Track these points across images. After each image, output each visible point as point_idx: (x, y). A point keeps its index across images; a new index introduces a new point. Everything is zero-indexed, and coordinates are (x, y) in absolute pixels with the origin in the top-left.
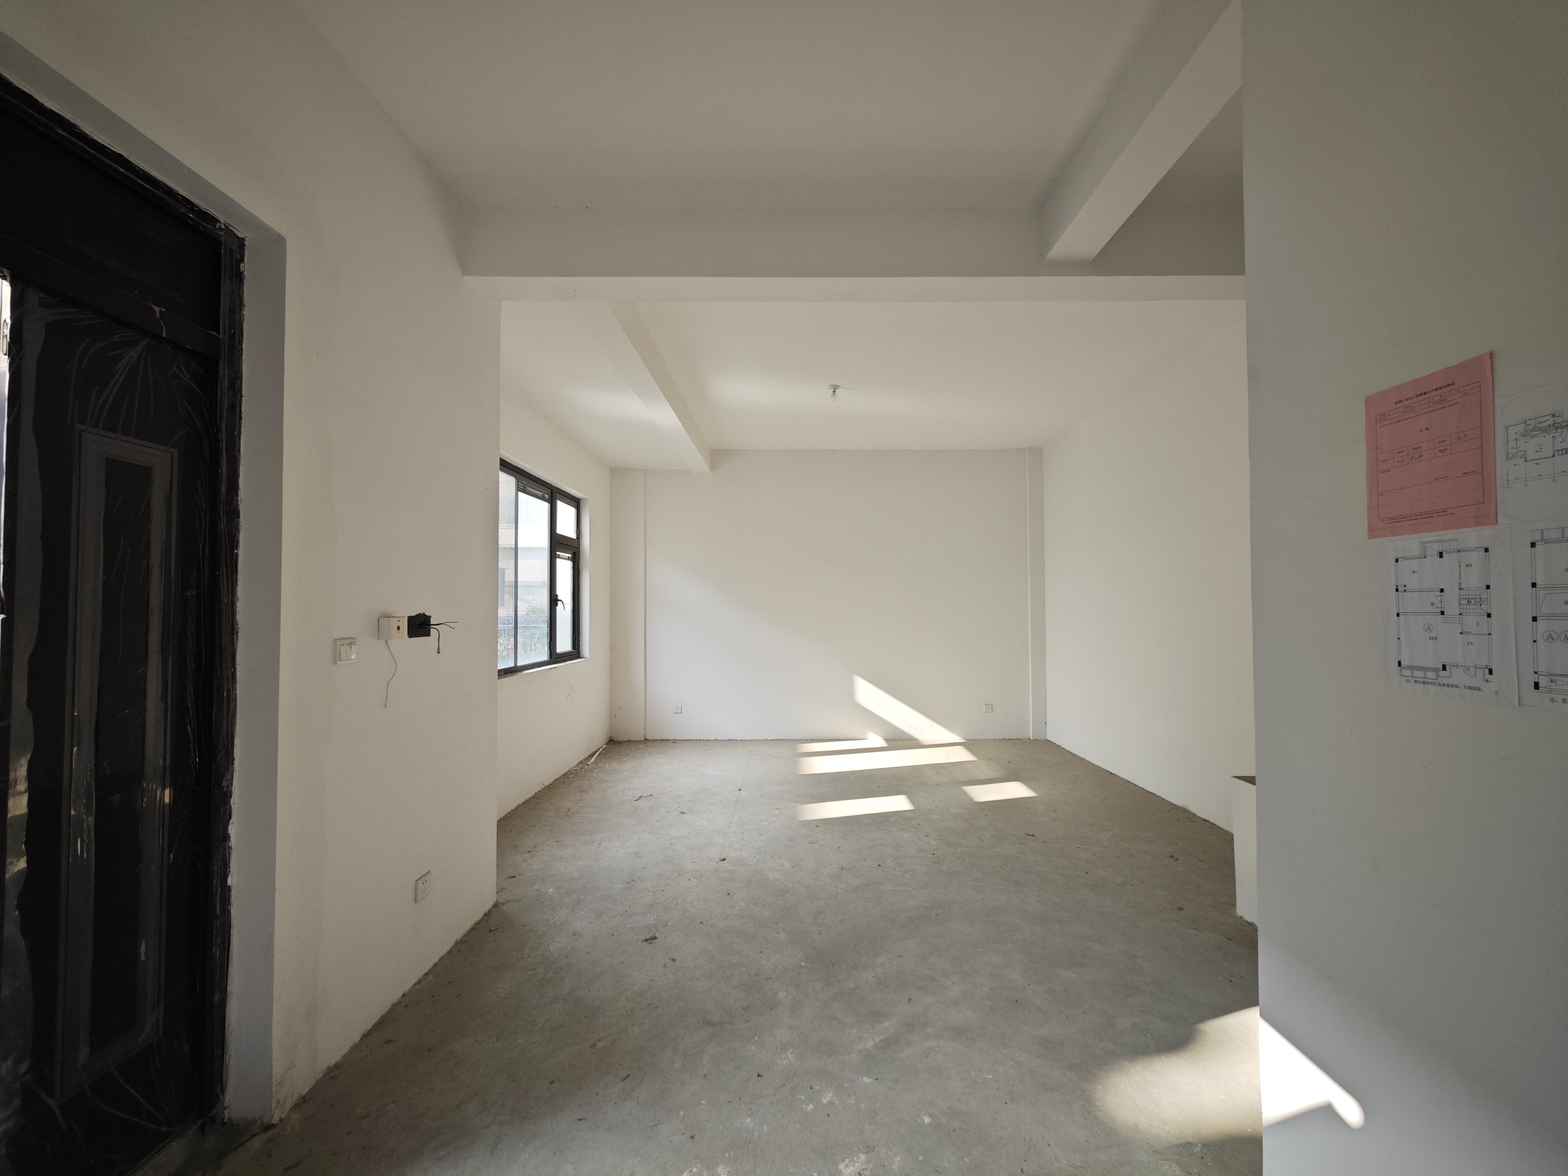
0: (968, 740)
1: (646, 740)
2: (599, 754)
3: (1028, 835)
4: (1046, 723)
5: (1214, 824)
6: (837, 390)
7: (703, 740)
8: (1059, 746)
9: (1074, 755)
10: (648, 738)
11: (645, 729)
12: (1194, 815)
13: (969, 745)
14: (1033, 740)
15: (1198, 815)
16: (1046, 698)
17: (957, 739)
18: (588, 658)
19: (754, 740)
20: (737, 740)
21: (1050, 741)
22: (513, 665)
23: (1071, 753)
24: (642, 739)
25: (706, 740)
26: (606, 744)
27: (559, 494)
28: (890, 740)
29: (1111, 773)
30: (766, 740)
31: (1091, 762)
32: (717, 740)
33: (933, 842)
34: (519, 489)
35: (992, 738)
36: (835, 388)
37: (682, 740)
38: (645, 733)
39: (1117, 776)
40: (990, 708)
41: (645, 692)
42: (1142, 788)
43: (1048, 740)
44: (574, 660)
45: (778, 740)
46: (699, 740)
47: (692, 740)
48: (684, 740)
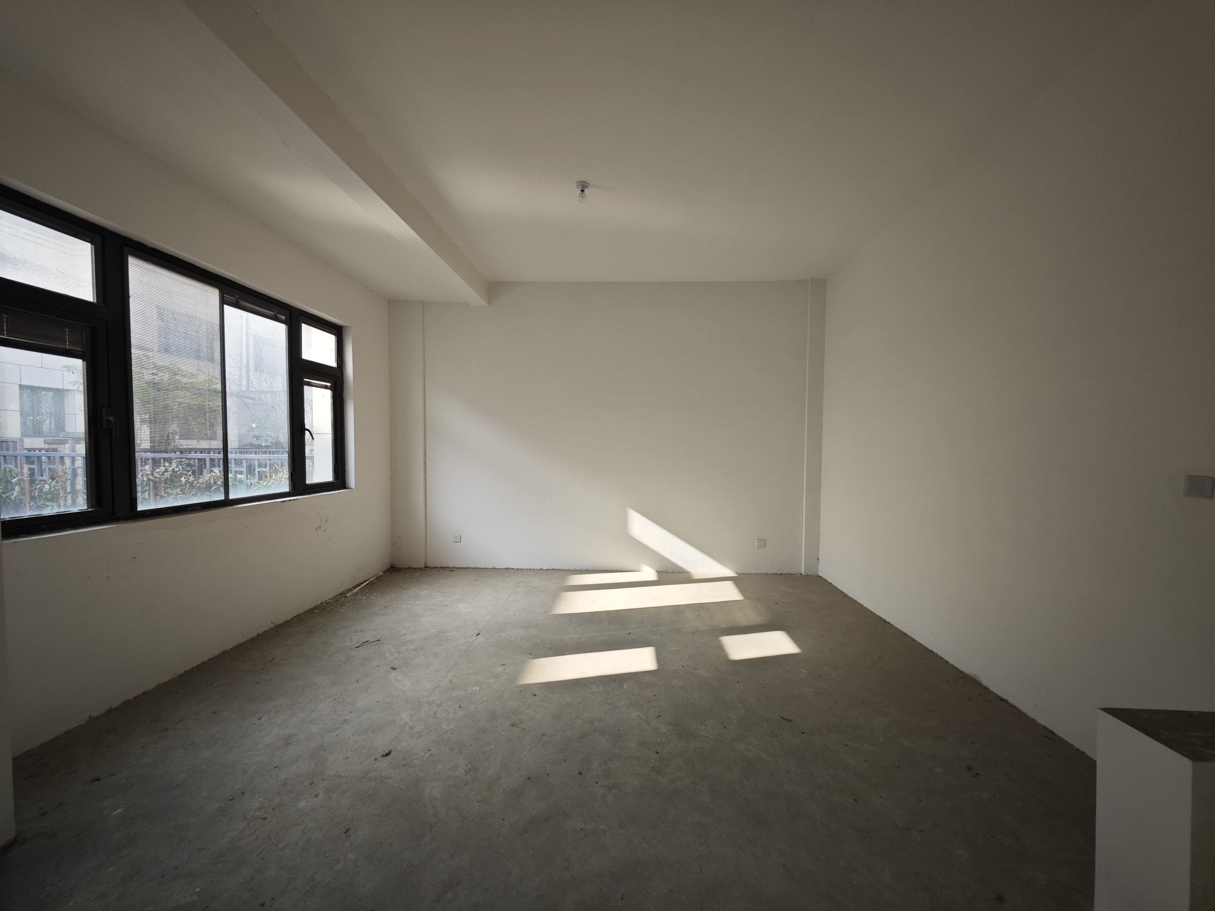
0: (739, 574)
1: (426, 567)
2: (367, 584)
3: (783, 718)
4: (818, 559)
5: (1014, 707)
6: (586, 190)
7: (482, 568)
8: (831, 583)
9: (846, 596)
10: (428, 565)
11: (426, 556)
12: (986, 689)
13: (738, 581)
14: (804, 576)
15: (992, 690)
16: (819, 534)
17: (729, 573)
18: (354, 488)
19: (530, 569)
20: (513, 569)
21: (822, 577)
22: (223, 498)
23: (843, 592)
24: (423, 566)
25: (484, 568)
26: (384, 572)
27: (302, 315)
28: (662, 572)
29: (885, 621)
30: (542, 569)
31: (863, 606)
32: (494, 568)
33: (663, 729)
34: (223, 302)
35: (763, 573)
36: (583, 187)
37: (461, 568)
38: (426, 561)
39: (892, 625)
40: (763, 543)
41: (426, 521)
42: (920, 643)
43: (819, 576)
44: (336, 490)
45: (553, 569)
46: (478, 568)
47: (470, 568)
48: (463, 568)
